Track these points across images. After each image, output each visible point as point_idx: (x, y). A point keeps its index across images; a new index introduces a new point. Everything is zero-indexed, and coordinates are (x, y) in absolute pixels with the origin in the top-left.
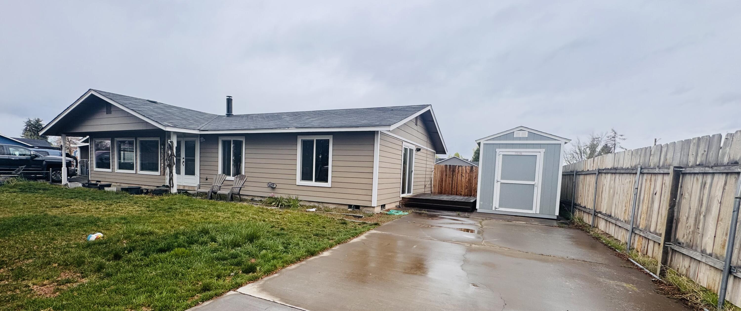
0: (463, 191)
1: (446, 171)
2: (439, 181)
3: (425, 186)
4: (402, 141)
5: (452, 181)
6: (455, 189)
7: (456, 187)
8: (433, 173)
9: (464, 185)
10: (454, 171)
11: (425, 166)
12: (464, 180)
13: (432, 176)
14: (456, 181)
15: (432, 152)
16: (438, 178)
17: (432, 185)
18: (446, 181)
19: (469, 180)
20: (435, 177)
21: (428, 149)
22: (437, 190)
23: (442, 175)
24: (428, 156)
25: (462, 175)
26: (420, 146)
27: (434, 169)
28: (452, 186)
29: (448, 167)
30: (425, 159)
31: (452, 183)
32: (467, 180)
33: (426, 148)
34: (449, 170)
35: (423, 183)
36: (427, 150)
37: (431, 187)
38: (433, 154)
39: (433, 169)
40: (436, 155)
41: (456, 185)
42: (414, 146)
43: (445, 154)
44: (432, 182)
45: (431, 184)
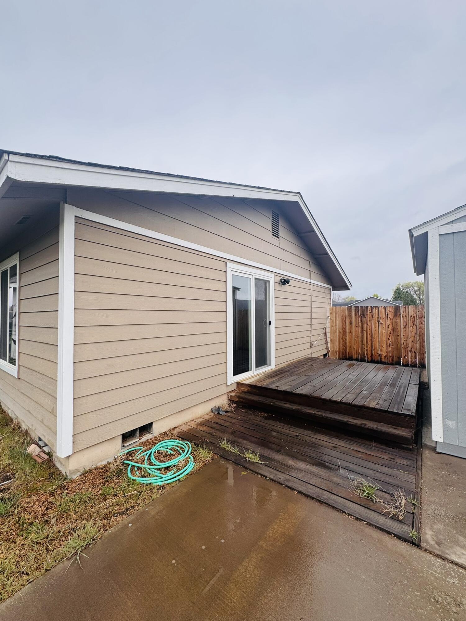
0: (384, 349)
1: (350, 316)
2: (340, 332)
3: (311, 345)
4: (225, 261)
5: (362, 332)
6: (369, 346)
7: (369, 343)
8: (329, 320)
9: (384, 339)
10: (363, 316)
11: (308, 310)
12: (382, 330)
13: (328, 325)
14: (369, 332)
15: (324, 287)
16: (338, 328)
17: (329, 340)
18: (351, 332)
19: (394, 330)
20: (332, 326)
21: (313, 281)
22: (337, 347)
23: (343, 322)
24: (314, 293)
25: (379, 322)
26: (288, 274)
27: (331, 313)
28: (362, 341)
29: (353, 309)
30: (308, 298)
31: (363, 336)
32: (389, 329)
33: (309, 281)
34: (356, 314)
35: (308, 340)
36: (310, 284)
37: (327, 343)
38: (327, 291)
39: (328, 315)
40: (332, 292)
41: (369, 339)
42: (272, 275)
43: (348, 289)
44: (328, 335)
45: (326, 338)
